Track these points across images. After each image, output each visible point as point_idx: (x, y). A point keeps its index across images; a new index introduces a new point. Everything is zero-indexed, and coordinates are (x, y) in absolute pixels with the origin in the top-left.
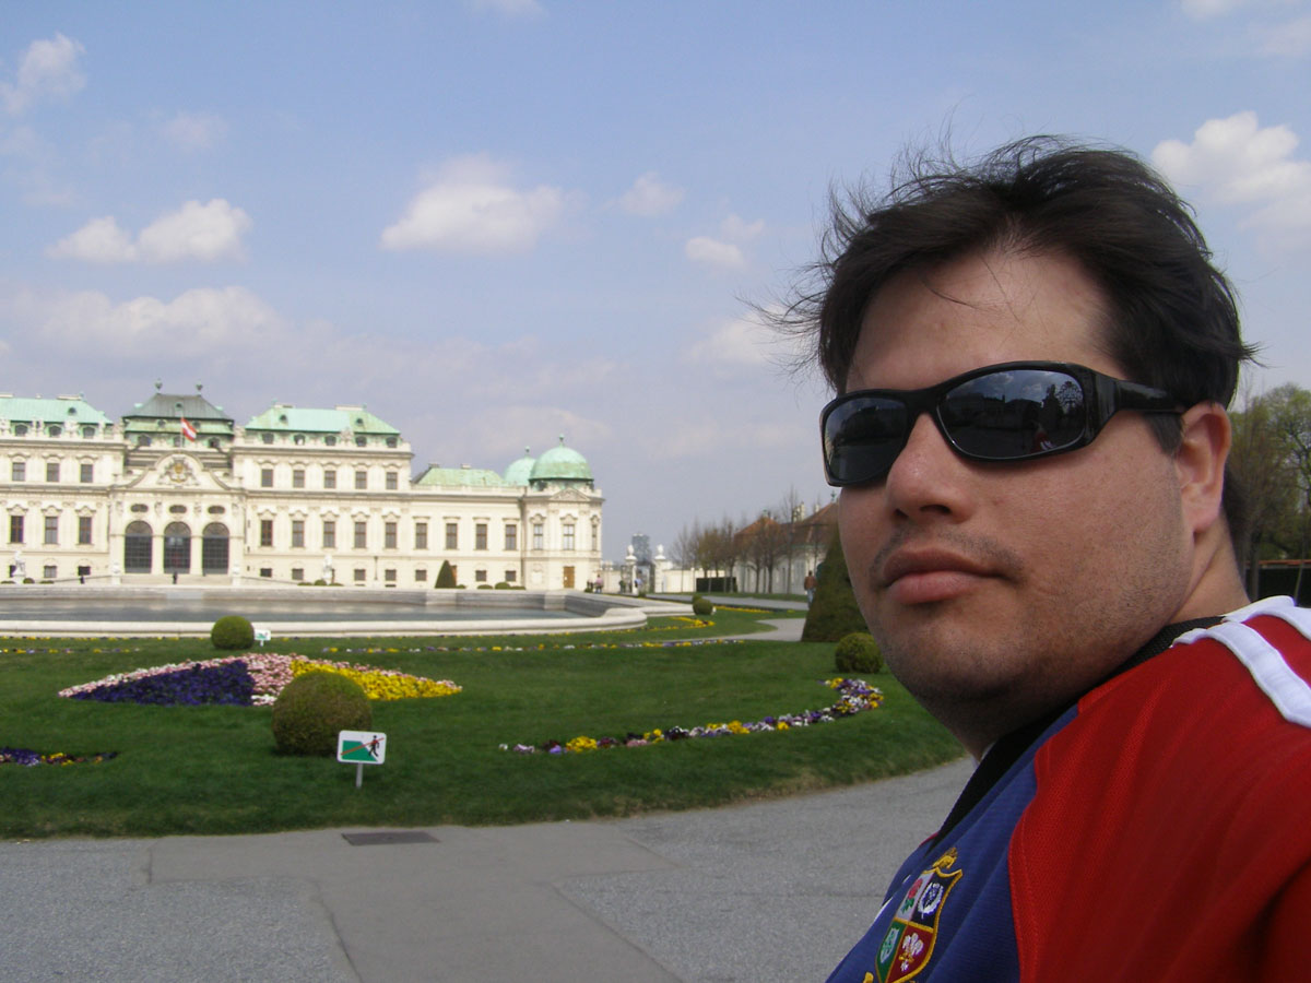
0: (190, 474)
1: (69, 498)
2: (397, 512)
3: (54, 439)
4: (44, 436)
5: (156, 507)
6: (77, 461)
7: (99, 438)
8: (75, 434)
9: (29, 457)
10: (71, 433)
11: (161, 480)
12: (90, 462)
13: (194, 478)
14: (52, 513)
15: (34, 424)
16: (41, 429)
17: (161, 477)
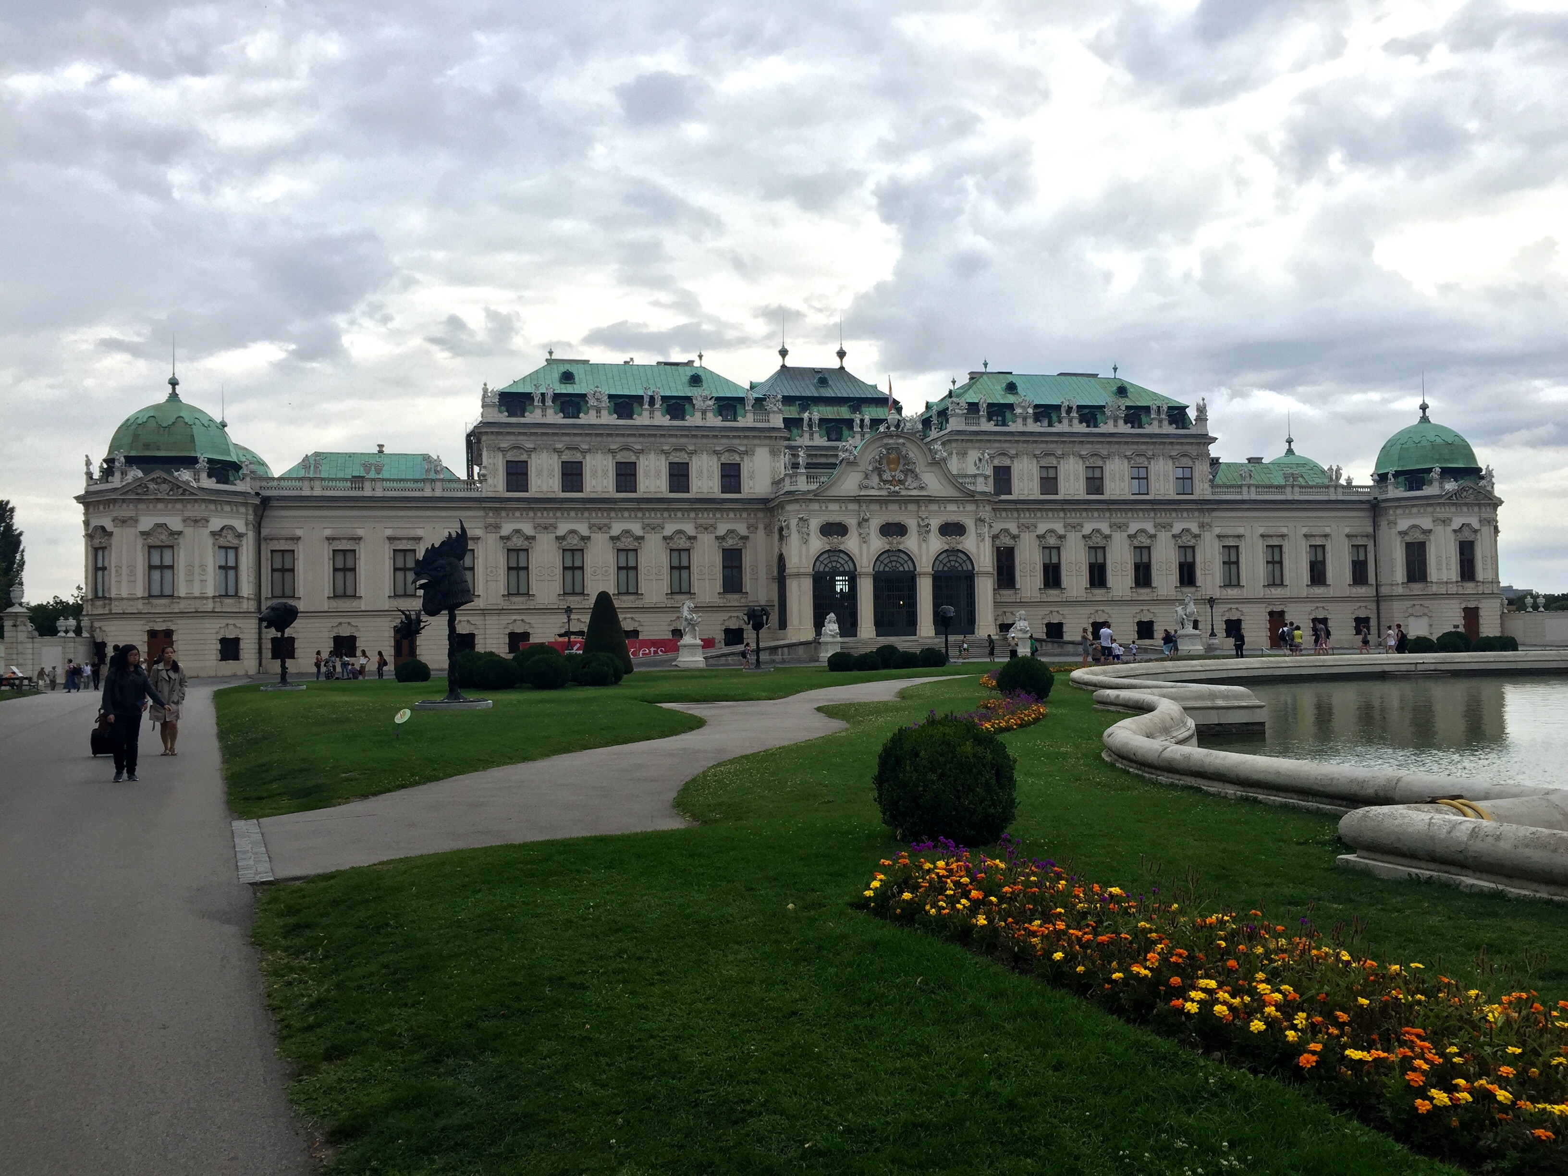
0: (912, 471)
1: (706, 518)
2: (1195, 529)
3: (676, 423)
4: (662, 420)
5: (859, 524)
6: (715, 458)
7: (747, 420)
8: (710, 415)
9: (642, 451)
10: (704, 412)
11: (865, 482)
12: (737, 458)
13: (917, 477)
14: (682, 543)
15: (646, 399)
16: (657, 406)
17: (867, 476)
